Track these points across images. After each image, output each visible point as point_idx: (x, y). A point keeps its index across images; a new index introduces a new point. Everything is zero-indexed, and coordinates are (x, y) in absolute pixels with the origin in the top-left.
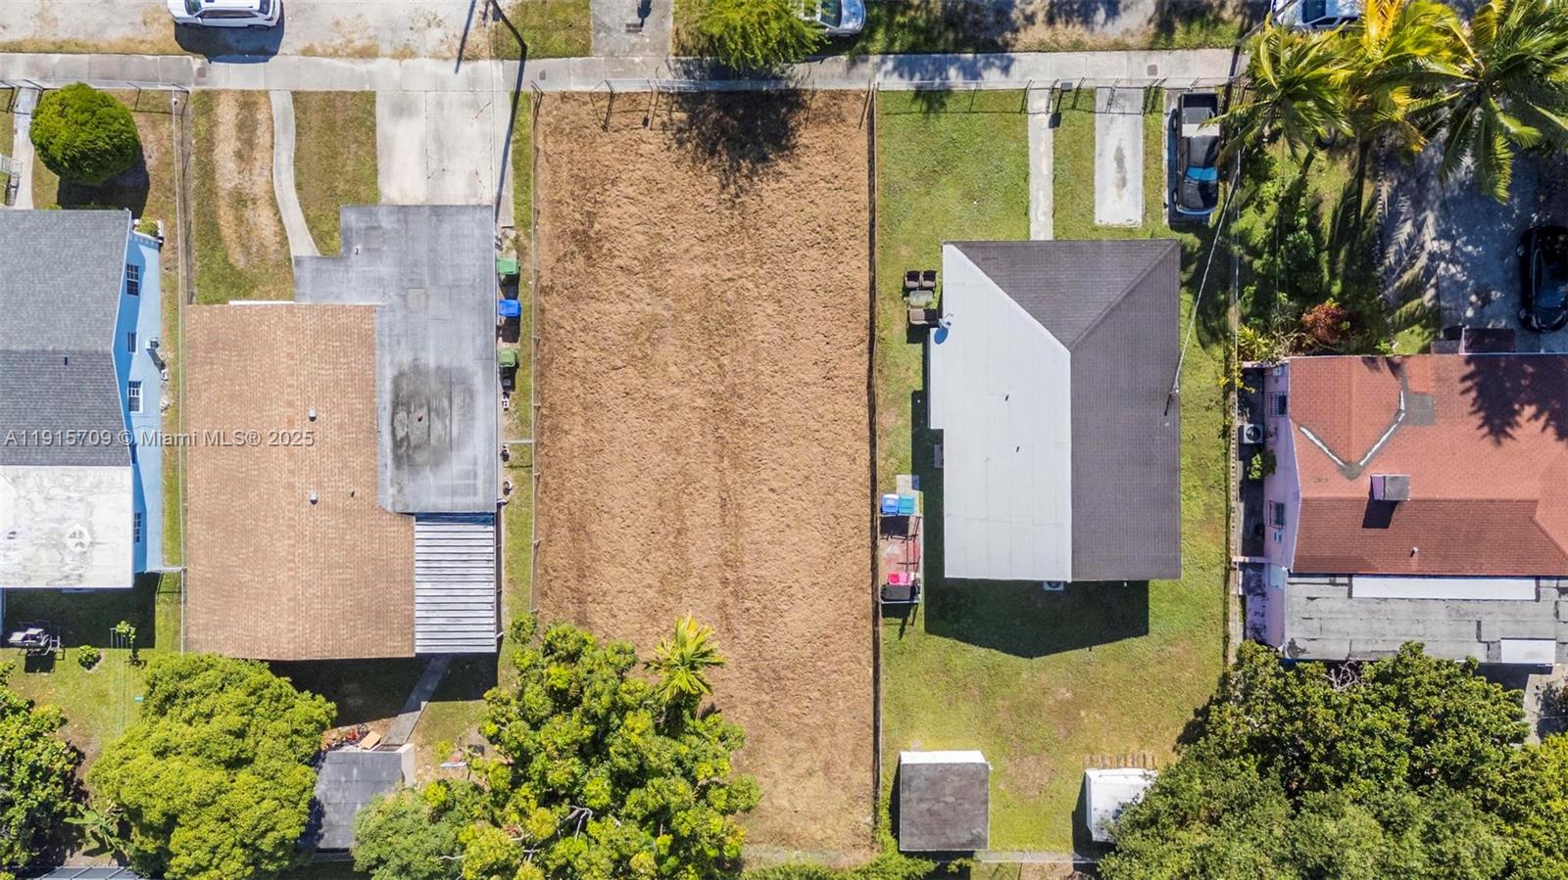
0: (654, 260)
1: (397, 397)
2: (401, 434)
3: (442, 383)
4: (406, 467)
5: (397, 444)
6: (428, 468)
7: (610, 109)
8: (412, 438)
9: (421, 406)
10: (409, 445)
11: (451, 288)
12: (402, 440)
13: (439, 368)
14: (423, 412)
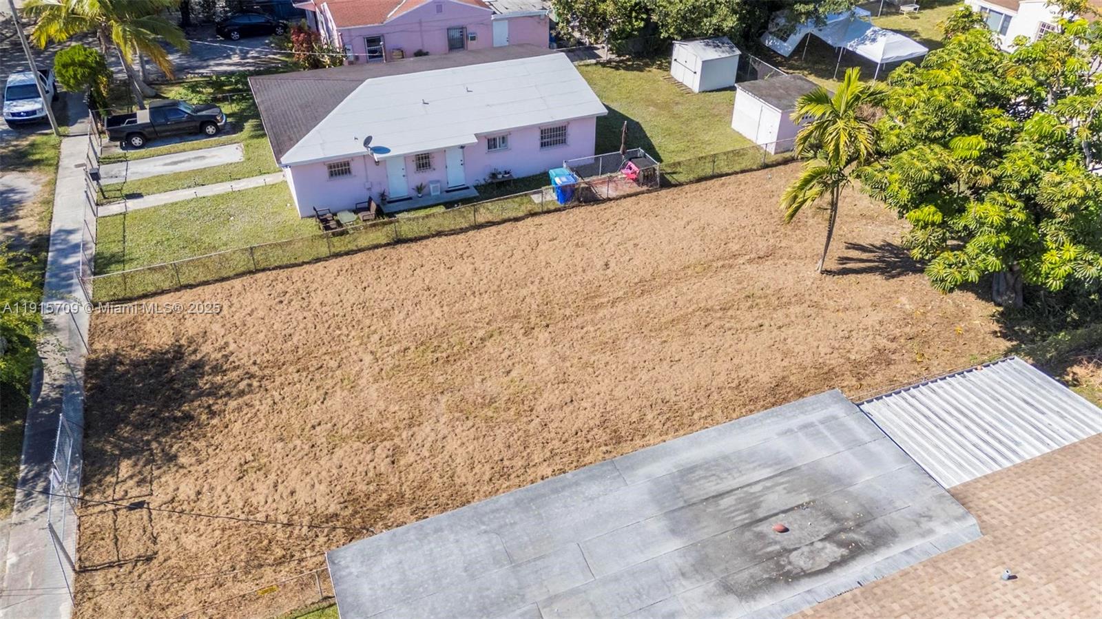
1: (772, 581)
2: (832, 551)
3: (697, 519)
4: (880, 521)
5: (855, 551)
6: (851, 489)
7: (111, 565)
8: (825, 531)
9: (761, 536)
10: (844, 530)
11: (515, 565)
12: (841, 544)
13: (674, 532)
14: (768, 528)
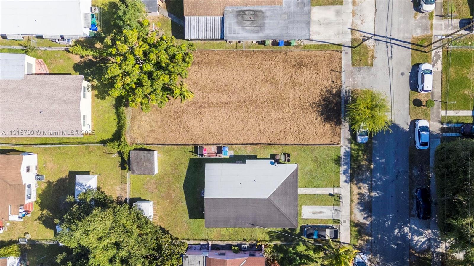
0: (294, 84)
1: (257, 12)
2: (246, 12)
3: (261, 24)
4: (237, 14)
5: (243, 11)
6: (237, 20)
7: (337, 72)
8: (245, 16)
9: (254, 18)
10: (243, 15)
11: (287, 27)
12: (245, 13)
13: (265, 23)
14: (252, 19)
